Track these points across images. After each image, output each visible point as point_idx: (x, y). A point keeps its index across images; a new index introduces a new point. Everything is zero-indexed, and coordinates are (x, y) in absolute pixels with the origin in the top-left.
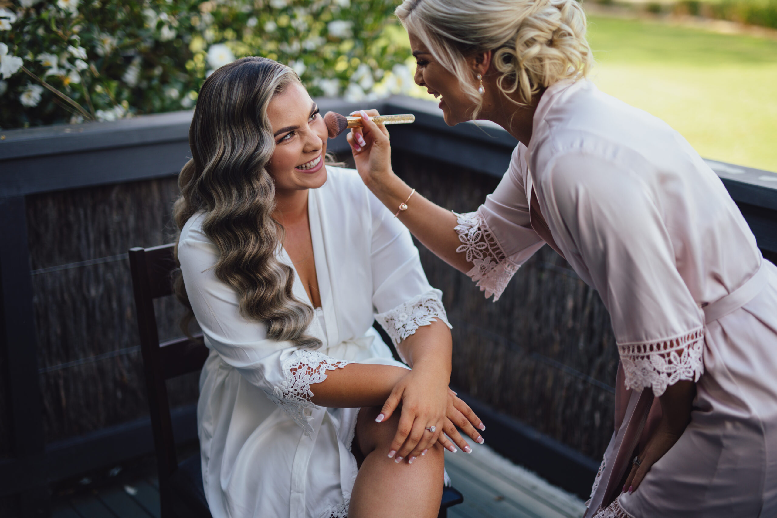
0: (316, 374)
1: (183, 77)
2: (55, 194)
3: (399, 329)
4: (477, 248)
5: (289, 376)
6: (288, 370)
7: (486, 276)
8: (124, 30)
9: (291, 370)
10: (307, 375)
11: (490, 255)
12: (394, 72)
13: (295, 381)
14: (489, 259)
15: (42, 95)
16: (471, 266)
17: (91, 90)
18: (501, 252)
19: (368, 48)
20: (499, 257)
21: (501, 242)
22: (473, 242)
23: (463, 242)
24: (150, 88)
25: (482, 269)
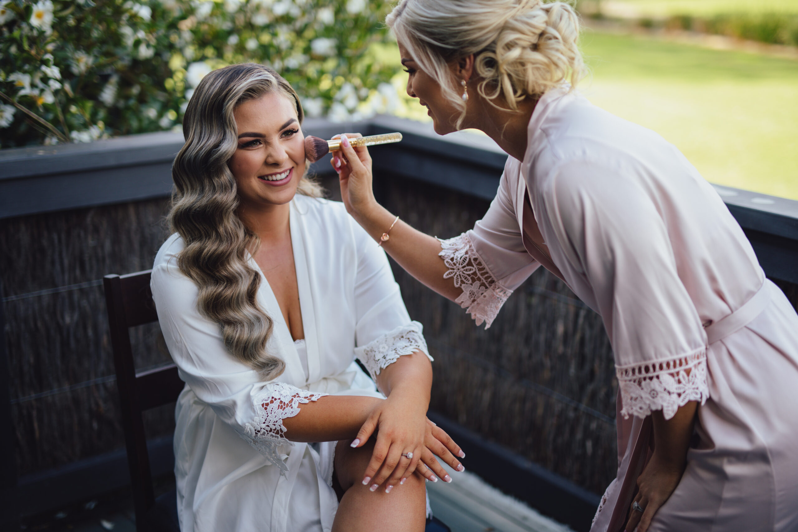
0: (289, 408)
1: (161, 96)
2: (27, 219)
3: (379, 360)
4: (465, 272)
5: (260, 411)
6: (259, 405)
7: (476, 303)
8: (100, 48)
9: (263, 405)
10: (279, 409)
11: (479, 279)
12: (380, 92)
13: (267, 416)
14: (477, 283)
15: (15, 116)
16: (459, 291)
17: (65, 110)
18: (490, 277)
19: (353, 66)
20: (488, 282)
21: (490, 266)
22: (461, 266)
23: (450, 267)
24: (128, 108)
25: (471, 294)
